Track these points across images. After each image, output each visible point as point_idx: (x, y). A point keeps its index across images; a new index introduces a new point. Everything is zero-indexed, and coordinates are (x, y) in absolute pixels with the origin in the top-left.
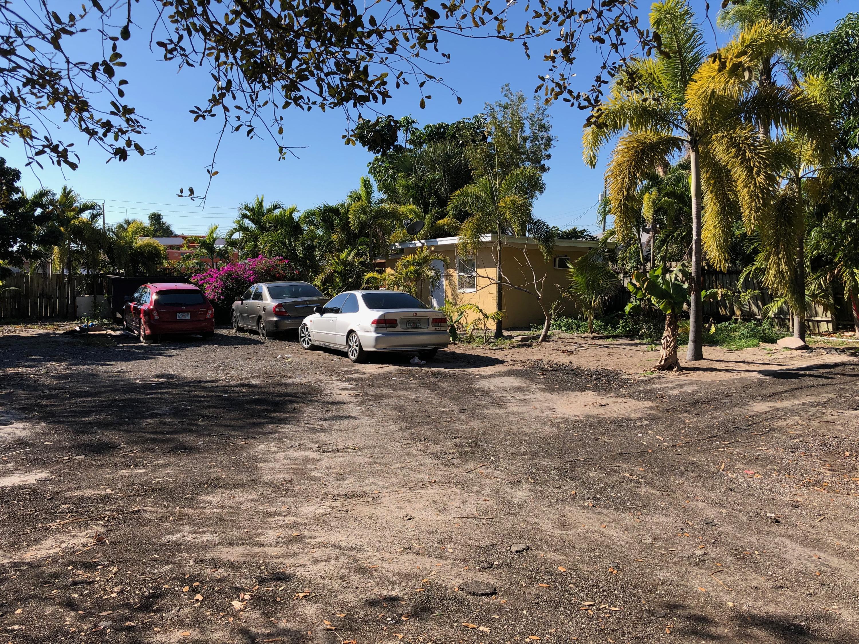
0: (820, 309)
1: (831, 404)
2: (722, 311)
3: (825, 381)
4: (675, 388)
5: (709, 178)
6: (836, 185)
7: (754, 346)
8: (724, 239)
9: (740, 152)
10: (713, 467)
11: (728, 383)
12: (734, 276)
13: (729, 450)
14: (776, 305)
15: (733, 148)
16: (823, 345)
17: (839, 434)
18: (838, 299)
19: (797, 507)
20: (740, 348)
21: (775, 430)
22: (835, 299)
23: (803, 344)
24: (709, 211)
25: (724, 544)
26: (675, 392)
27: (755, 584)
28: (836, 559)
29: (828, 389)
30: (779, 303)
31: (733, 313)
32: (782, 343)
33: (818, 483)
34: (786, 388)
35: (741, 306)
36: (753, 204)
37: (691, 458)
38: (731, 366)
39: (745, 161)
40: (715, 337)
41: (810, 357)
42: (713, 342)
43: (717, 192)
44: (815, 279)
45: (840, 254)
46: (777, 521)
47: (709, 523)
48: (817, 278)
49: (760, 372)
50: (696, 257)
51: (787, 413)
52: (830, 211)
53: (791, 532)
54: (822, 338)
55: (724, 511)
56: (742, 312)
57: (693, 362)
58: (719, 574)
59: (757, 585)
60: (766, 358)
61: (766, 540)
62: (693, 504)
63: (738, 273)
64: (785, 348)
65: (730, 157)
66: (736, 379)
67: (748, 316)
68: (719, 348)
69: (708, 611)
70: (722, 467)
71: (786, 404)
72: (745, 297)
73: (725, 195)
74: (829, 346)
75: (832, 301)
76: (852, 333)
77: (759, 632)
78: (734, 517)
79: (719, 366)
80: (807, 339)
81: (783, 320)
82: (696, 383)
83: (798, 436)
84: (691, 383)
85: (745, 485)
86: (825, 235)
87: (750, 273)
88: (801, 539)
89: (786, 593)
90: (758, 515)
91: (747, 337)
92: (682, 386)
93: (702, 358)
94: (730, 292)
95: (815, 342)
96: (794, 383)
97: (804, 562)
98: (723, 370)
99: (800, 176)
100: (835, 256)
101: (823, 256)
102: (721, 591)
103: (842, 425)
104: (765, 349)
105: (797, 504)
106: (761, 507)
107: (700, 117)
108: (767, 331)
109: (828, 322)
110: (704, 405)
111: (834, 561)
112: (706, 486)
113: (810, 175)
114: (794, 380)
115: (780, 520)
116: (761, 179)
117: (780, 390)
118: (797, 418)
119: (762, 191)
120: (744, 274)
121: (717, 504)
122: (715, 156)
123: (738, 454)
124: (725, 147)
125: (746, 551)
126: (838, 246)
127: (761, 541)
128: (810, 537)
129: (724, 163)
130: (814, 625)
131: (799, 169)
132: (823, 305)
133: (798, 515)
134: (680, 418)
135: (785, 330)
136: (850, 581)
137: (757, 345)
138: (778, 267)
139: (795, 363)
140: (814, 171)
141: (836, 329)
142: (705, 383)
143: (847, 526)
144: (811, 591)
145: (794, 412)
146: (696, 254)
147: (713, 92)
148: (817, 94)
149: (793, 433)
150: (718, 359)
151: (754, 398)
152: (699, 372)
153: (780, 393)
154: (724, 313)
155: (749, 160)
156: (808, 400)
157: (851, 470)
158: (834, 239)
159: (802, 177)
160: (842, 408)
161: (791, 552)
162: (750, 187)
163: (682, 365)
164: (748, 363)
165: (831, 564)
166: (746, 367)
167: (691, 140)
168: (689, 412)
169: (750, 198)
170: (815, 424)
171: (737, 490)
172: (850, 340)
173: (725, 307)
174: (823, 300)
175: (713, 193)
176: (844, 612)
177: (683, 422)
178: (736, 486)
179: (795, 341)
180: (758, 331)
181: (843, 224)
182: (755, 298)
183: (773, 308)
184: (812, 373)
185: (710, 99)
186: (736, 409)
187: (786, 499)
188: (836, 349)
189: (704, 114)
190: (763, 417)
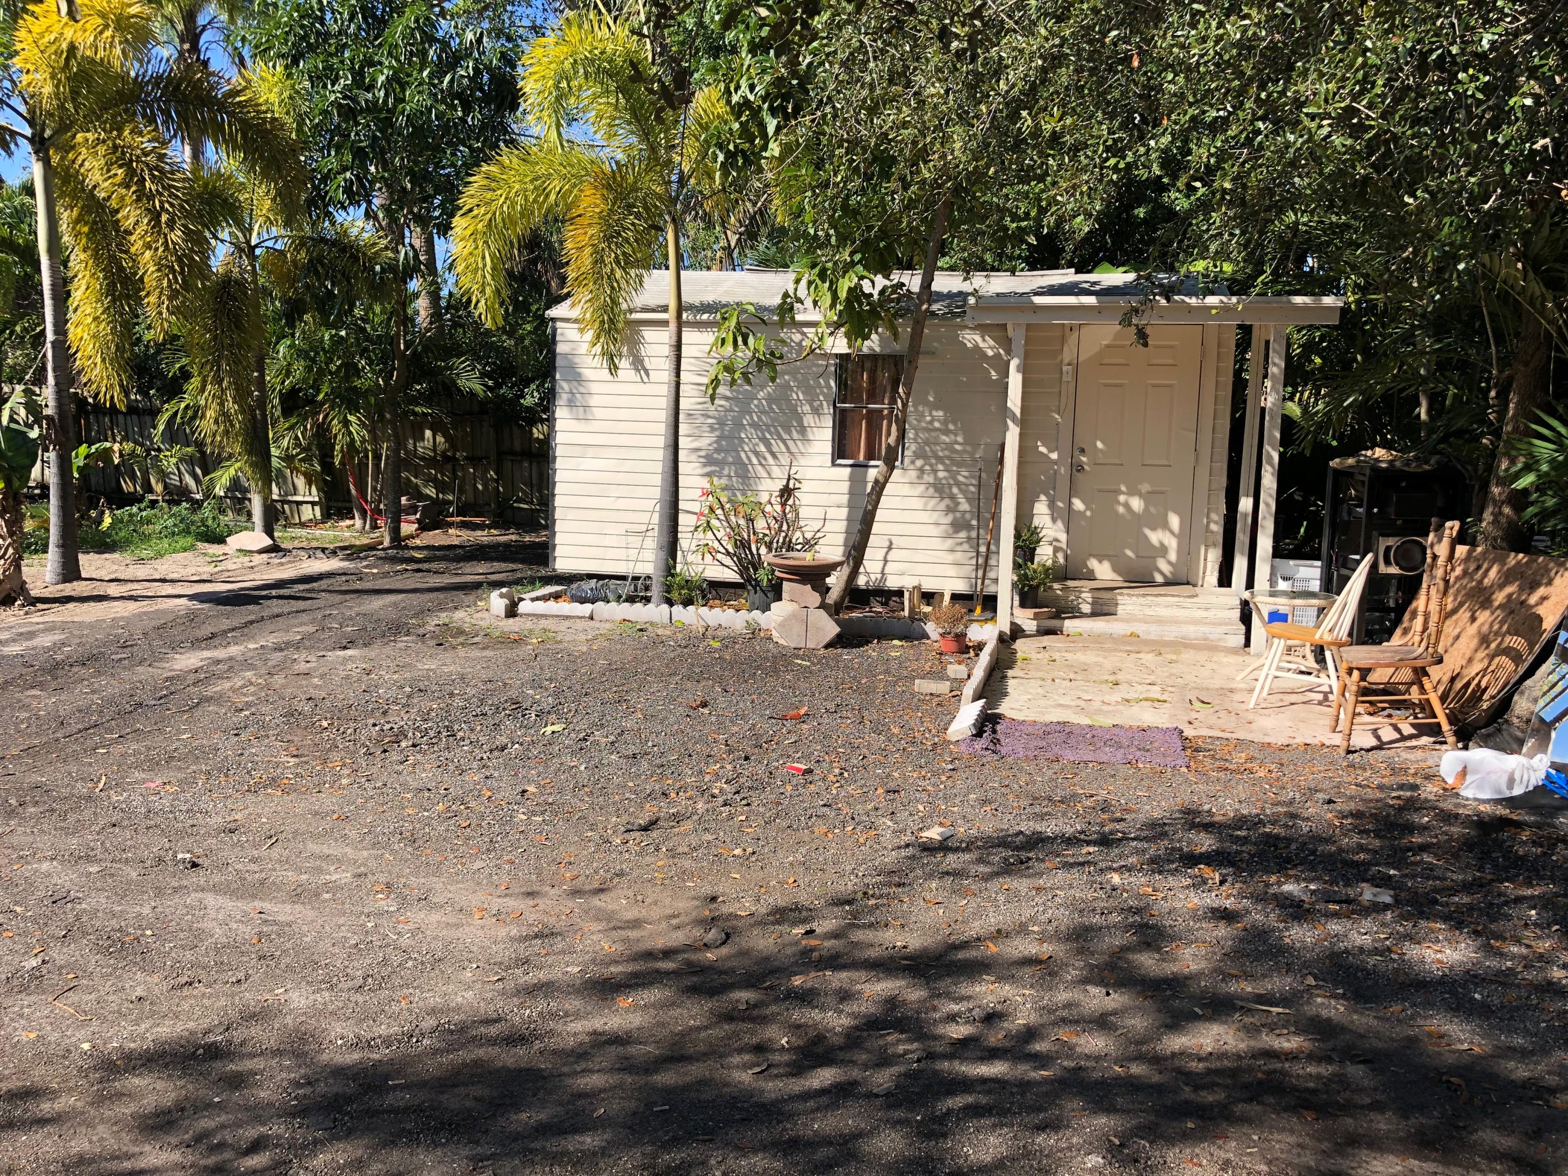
0: (300, 482)
1: (307, 643)
2: (127, 486)
3: (301, 605)
4: (14, 641)
5: (77, 221)
6: (312, 267)
7: (185, 550)
8: (117, 345)
9: (133, 177)
10: (82, 788)
11: (129, 621)
12: (148, 419)
13: (118, 749)
14: (226, 476)
15: (120, 167)
16: (304, 545)
17: (313, 693)
18: (327, 466)
19: (232, 831)
20: (160, 555)
21: (209, 700)
22: (323, 464)
23: (270, 542)
24: (83, 287)
25: (85, 934)
26: (14, 649)
27: (139, 992)
28: (288, 908)
29: (305, 617)
30: (232, 471)
31: (149, 489)
32: (235, 542)
33: (274, 782)
34: (236, 623)
35: (163, 475)
36: (165, 282)
37: (37, 778)
38: (138, 589)
39: (142, 195)
40: (109, 536)
41: (282, 564)
42: (104, 545)
43: (96, 251)
44: (288, 429)
45: (325, 389)
46: (195, 865)
47: (59, 900)
48: (291, 428)
49: (192, 597)
50: (56, 377)
51: (233, 666)
52: (305, 312)
53: (217, 878)
54: (303, 532)
55: (94, 869)
56: (166, 487)
57: (60, 587)
58: (70, 994)
59: (143, 994)
60: (206, 570)
61: (172, 905)
62: (27, 870)
63: (154, 413)
64: (240, 551)
65: (114, 185)
66: (145, 613)
67: (177, 495)
68: (116, 555)
69: (39, 1075)
70: (101, 785)
71: (234, 650)
72: (170, 460)
73: (113, 259)
74: (314, 544)
75: (319, 468)
76: (349, 522)
77: (137, 1081)
78: (112, 875)
79: (114, 590)
80: (276, 534)
81: (241, 501)
82: (63, 627)
83: (248, 705)
84: (51, 628)
85: (143, 810)
86: (301, 353)
87: (176, 413)
88: (235, 886)
89: (195, 992)
90: (160, 860)
91: (173, 534)
92: (31, 635)
93: (79, 577)
94: (139, 450)
95: (293, 538)
96: (250, 612)
97: (235, 926)
98: (122, 598)
99: (253, 243)
100: (318, 391)
101: (300, 390)
102: (68, 1026)
103: (322, 677)
104: (205, 554)
105: (232, 826)
106: (167, 846)
107: (48, 89)
108: (210, 522)
109: (313, 504)
110: (75, 669)
111: (283, 911)
112: (62, 829)
113: (270, 244)
114: (251, 607)
115: (200, 861)
116: (176, 236)
117: (224, 627)
118: (249, 674)
119: (179, 260)
120: (166, 416)
121: (80, 858)
122: (85, 177)
123: (136, 753)
124: (103, 162)
125: (128, 934)
126: (321, 373)
127: (160, 909)
128: (250, 879)
129: (103, 195)
130: (237, 1035)
131: (250, 230)
132: (305, 475)
133: (234, 846)
134: (19, 701)
135: (244, 518)
136: (308, 939)
137: (192, 547)
138: (222, 404)
139: (257, 576)
140: (276, 239)
141: (327, 516)
142: (81, 625)
143: (312, 847)
144: (241, 975)
145: (247, 664)
146: (54, 370)
147: (72, 48)
148: (274, 98)
149: (241, 700)
150: (113, 576)
151: (176, 646)
152: (71, 606)
153: (225, 632)
154: (132, 489)
155: (151, 197)
156: (270, 640)
157: (330, 750)
158: (313, 360)
159: (256, 246)
160: (326, 649)
161: (212, 914)
162: (157, 249)
163: (33, 593)
164: (172, 581)
165: (281, 918)
166: (168, 589)
167: (34, 135)
168: (41, 686)
169: (159, 270)
170: (279, 680)
171: (125, 823)
172: (347, 534)
173: (133, 478)
174: (304, 467)
175: (89, 253)
176: (294, 995)
177: (25, 707)
178: (125, 816)
179: (257, 539)
180: (193, 523)
181: (327, 337)
182: (190, 461)
183: (222, 480)
184: (282, 592)
185: (67, 59)
186: (140, 669)
187: (216, 821)
188: (323, 550)
189: (57, 87)
190: (191, 678)
